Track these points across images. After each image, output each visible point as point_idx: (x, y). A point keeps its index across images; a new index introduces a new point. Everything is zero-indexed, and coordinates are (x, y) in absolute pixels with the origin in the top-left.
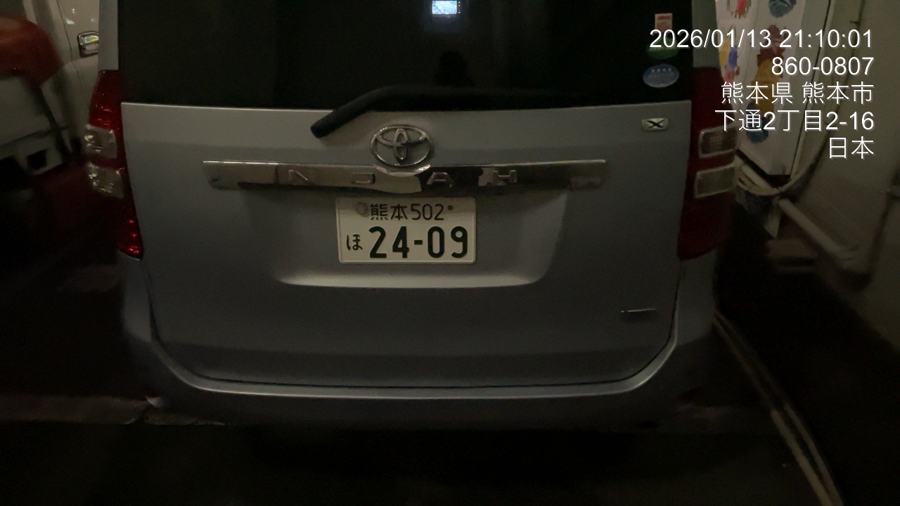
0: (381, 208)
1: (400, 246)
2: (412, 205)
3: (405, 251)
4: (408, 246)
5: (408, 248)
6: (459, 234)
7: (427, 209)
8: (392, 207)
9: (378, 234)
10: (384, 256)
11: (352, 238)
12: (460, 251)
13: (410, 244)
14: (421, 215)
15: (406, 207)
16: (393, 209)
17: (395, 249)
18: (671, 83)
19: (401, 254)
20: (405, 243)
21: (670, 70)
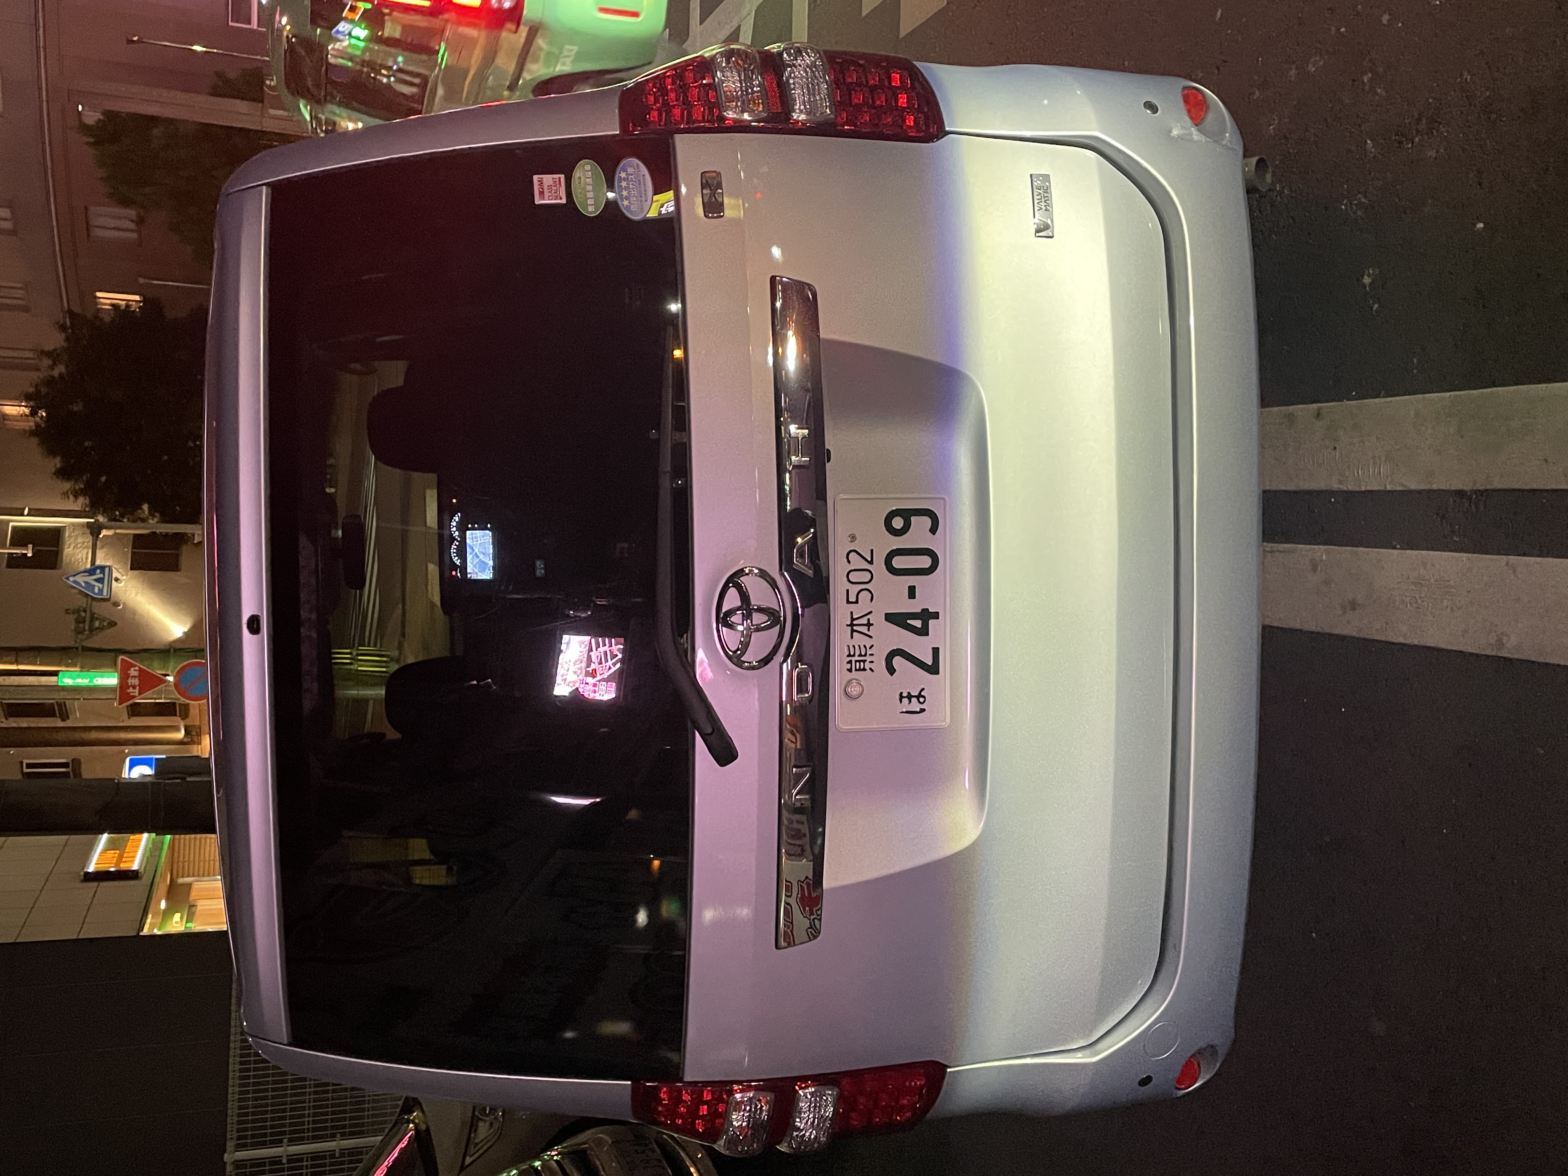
0: (854, 655)
1: (918, 623)
2: (848, 602)
3: (927, 616)
4: (920, 611)
5: (923, 610)
6: (898, 523)
7: (853, 577)
8: (852, 637)
9: (897, 661)
10: (936, 651)
11: (905, 705)
12: (927, 521)
13: (915, 606)
14: (865, 587)
15: (852, 613)
16: (855, 633)
17: (923, 632)
18: (644, 170)
19: (931, 622)
20: (914, 616)
21: (623, 175)
